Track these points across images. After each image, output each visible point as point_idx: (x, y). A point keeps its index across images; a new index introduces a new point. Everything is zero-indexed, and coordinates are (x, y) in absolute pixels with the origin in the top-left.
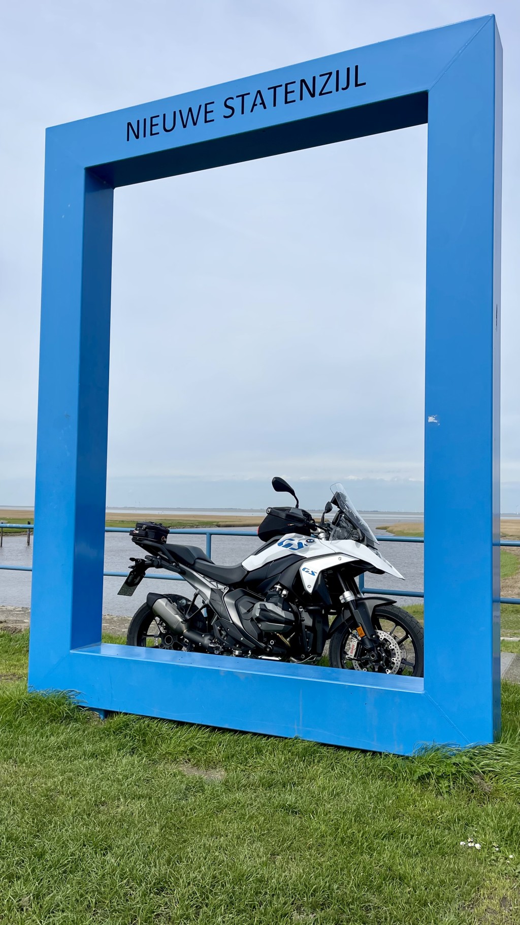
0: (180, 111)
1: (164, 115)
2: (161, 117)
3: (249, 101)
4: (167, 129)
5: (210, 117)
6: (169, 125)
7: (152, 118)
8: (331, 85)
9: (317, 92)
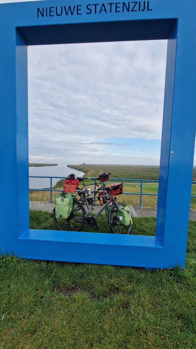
0: (65, 7)
1: (57, 8)
2: (55, 8)
3: (99, 8)
4: (58, 14)
5: (79, 12)
6: (59, 13)
7: (50, 8)
8: (137, 8)
9: (131, 9)
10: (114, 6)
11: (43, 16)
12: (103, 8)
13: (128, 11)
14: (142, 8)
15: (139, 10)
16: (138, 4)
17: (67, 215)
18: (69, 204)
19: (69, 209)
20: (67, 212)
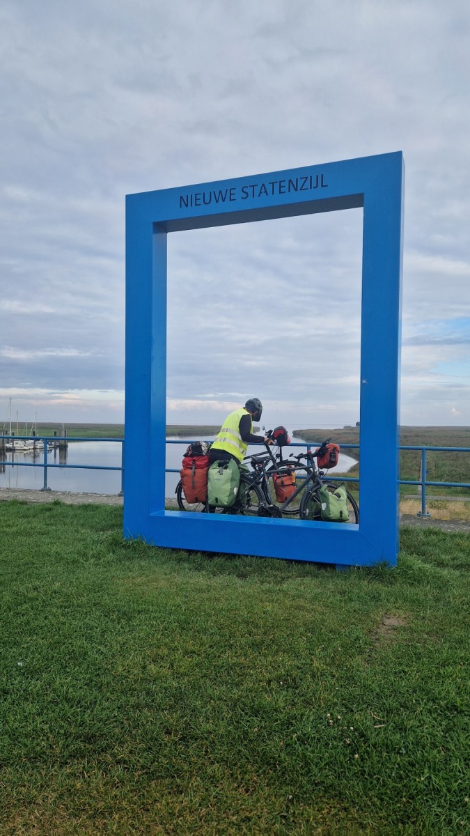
0: (214, 192)
1: (204, 194)
2: (202, 195)
3: (257, 190)
4: (206, 202)
5: (233, 197)
6: (207, 200)
7: (196, 195)
8: (307, 185)
9: (299, 188)
10: (277, 186)
11: (187, 206)
12: (263, 190)
13: (296, 190)
14: (314, 184)
15: (311, 188)
16: (309, 179)
17: (227, 498)
18: (232, 480)
19: (232, 489)
20: (228, 493)
